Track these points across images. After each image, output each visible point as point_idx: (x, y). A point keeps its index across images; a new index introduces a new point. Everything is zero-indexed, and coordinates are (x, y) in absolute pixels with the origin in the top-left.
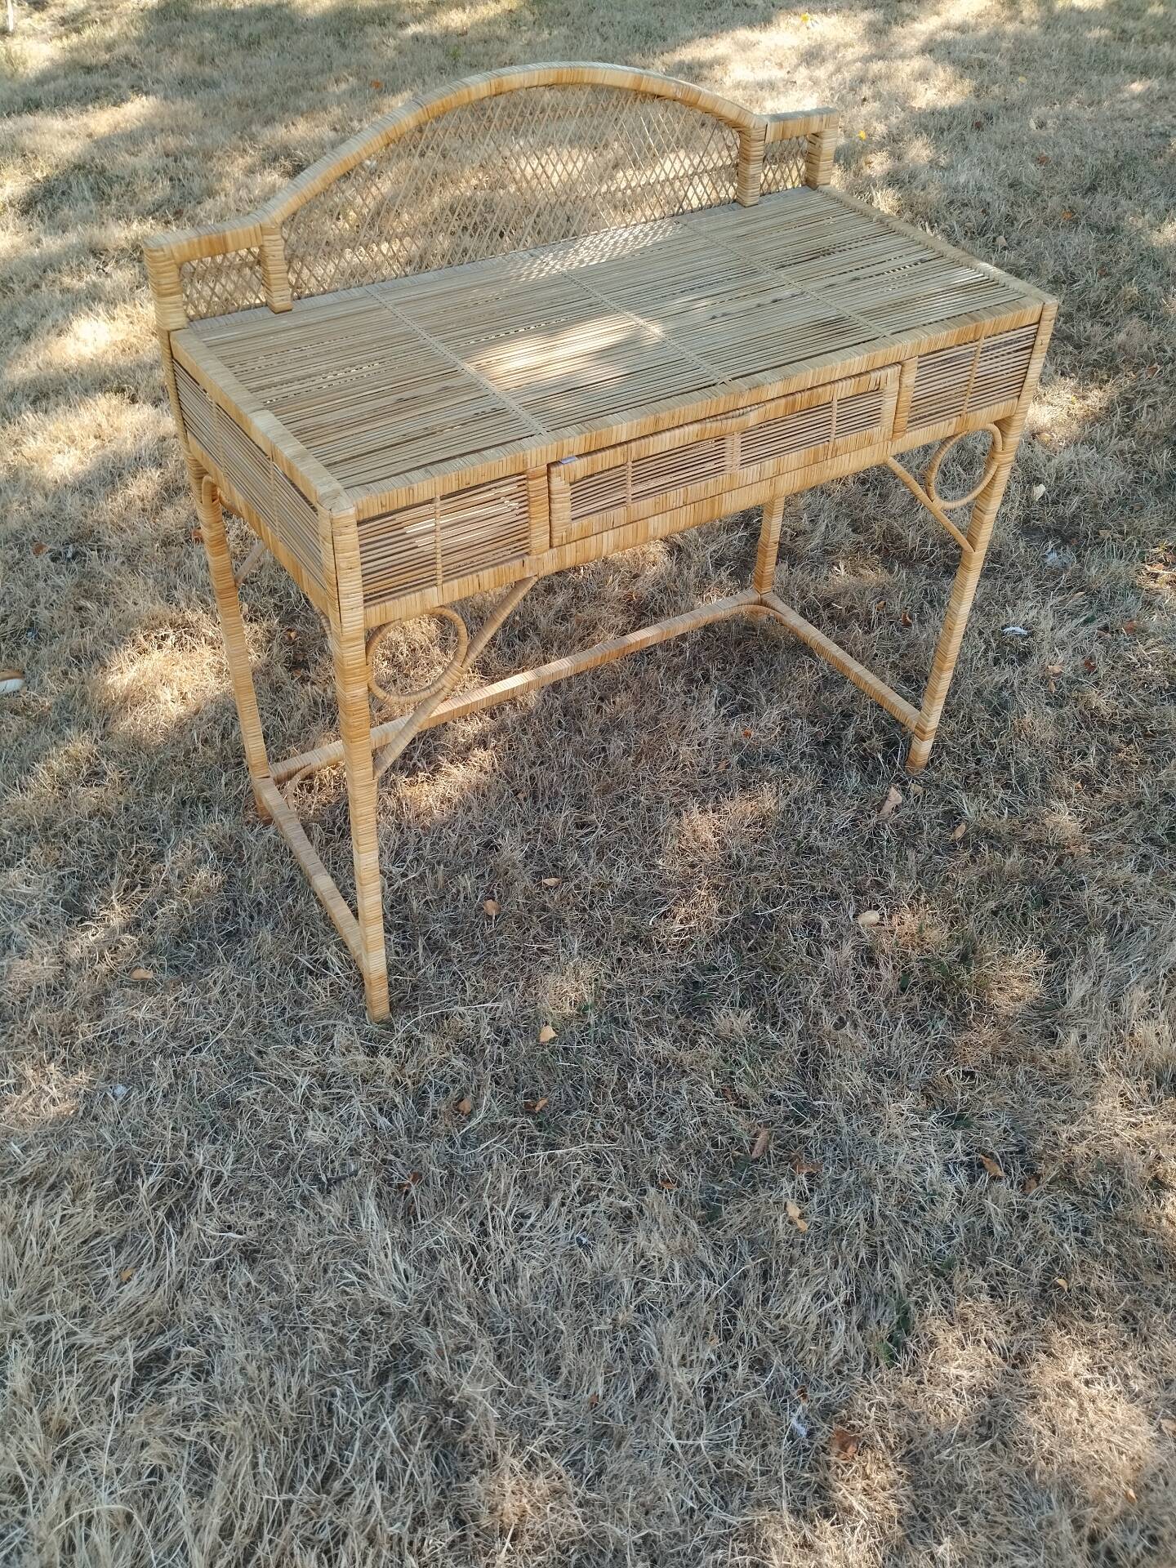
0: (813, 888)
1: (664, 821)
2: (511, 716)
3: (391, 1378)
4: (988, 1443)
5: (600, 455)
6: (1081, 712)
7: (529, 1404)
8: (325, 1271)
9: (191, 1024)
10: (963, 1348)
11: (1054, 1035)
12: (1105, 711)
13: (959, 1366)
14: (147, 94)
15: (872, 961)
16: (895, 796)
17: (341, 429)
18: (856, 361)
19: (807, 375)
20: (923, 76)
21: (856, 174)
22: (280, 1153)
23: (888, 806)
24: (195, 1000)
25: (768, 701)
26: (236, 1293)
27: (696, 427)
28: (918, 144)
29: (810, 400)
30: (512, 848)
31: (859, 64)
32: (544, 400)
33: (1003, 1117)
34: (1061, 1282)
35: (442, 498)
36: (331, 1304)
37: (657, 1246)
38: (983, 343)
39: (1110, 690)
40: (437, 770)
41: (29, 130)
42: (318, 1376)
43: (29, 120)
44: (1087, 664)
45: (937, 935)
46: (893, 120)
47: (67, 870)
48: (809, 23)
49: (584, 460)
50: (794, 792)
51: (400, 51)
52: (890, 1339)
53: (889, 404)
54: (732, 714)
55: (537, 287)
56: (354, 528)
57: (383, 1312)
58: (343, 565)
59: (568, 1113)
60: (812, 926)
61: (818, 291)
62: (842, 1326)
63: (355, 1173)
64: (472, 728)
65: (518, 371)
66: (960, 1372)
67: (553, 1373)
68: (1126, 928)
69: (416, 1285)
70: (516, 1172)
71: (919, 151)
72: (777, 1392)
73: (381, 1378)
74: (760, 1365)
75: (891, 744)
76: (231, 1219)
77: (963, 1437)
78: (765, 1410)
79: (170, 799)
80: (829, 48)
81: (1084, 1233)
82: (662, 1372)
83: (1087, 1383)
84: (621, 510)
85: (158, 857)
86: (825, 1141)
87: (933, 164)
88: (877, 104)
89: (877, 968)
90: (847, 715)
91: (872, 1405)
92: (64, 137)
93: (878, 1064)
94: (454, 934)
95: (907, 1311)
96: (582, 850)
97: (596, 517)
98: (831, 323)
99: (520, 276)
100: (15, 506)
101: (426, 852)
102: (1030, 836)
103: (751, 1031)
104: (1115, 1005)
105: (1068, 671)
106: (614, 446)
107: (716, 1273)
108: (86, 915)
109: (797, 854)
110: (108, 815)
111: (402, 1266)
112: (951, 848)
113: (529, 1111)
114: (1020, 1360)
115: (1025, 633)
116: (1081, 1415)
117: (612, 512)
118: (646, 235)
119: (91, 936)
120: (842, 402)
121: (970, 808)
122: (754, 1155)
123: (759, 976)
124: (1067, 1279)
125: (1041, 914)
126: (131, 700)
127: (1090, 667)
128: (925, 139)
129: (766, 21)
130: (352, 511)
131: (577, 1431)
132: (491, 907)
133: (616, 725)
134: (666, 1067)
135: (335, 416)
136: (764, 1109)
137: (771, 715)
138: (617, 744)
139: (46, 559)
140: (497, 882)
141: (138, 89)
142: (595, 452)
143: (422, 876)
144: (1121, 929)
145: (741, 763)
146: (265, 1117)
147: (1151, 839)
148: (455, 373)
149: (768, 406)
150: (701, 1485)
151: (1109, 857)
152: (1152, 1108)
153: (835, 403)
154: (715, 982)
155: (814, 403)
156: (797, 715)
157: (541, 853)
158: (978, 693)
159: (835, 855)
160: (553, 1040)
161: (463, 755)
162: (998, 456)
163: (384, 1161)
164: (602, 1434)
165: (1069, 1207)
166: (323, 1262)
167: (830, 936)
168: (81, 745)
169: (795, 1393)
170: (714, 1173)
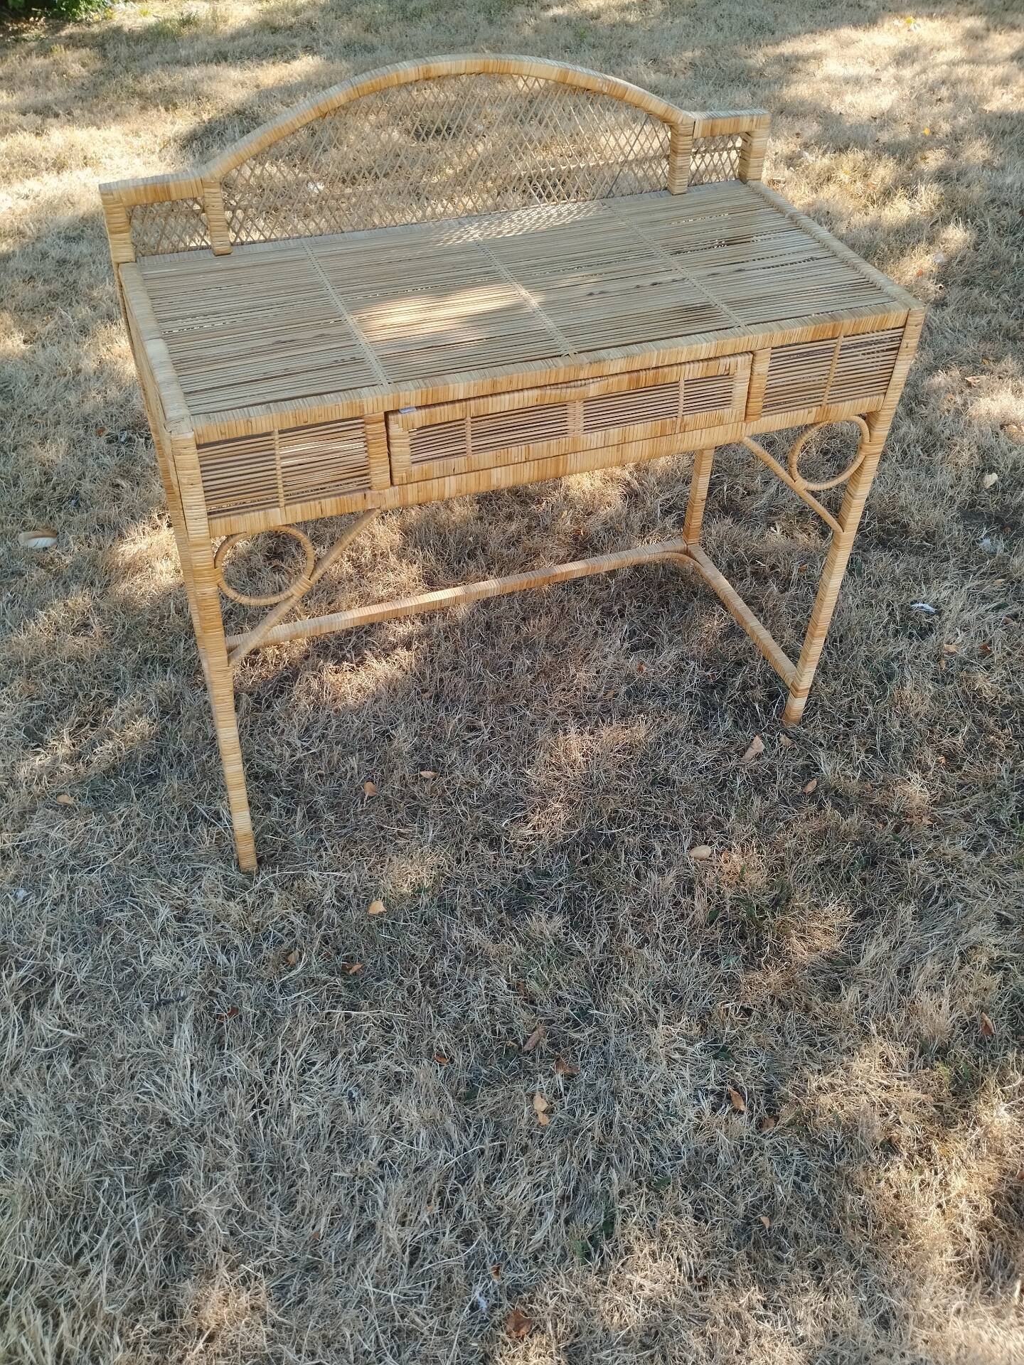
0: (656, 816)
1: (542, 735)
2: (439, 623)
3: (158, 1180)
4: (648, 1353)
5: (438, 409)
6: (964, 692)
7: (261, 1228)
8: (132, 1078)
9: (91, 848)
10: (655, 1261)
11: (838, 988)
12: (988, 694)
13: (645, 1277)
14: (315, 54)
15: (691, 891)
16: (758, 745)
17: (216, 362)
18: (704, 346)
19: (652, 355)
20: (1005, 82)
21: (910, 168)
22: (130, 969)
23: (750, 753)
24: (99, 829)
25: (670, 641)
26: (54, 1081)
27: (536, 392)
28: (978, 144)
29: (656, 379)
30: (403, 739)
31: (944, 67)
32: (401, 354)
33: (762, 1057)
34: (765, 1220)
35: (281, 432)
36: (125, 1107)
37: (411, 1112)
38: (841, 341)
39: (1000, 673)
40: (361, 662)
41: (210, 78)
42: (97, 1164)
43: (213, 69)
44: (984, 647)
45: (757, 878)
46: (961, 120)
47: (37, 703)
48: (912, 27)
49: (423, 411)
50: (667, 727)
51: (537, 30)
52: (591, 1239)
53: (740, 390)
54: (634, 649)
55: (449, 252)
56: (194, 449)
57: (166, 1122)
58: (184, 481)
59: (378, 980)
60: (647, 850)
61: (699, 279)
62: (550, 1217)
63: (184, 999)
64: (403, 630)
65: (393, 326)
66: (643, 1282)
67: (289, 1204)
68: (941, 901)
69: (203, 1105)
70: (314, 1024)
71: (977, 151)
72: (475, 1264)
73: (151, 1177)
74: (467, 1237)
75: (772, 696)
76: (71, 1019)
77: (626, 1341)
78: (458, 1278)
79: (135, 656)
80: (925, 50)
81: (803, 1179)
82: (379, 1225)
83: (759, 1318)
84: (462, 459)
85: (111, 703)
86: (593, 1047)
87: (987, 164)
88: (951, 105)
89: (693, 898)
90: (739, 664)
91: (555, 1295)
92: (235, 86)
93: (667, 986)
94: (332, 807)
95: (613, 1217)
96: (464, 751)
97: (436, 463)
98: (696, 309)
99: (438, 241)
100: (94, 393)
101: (330, 732)
102: (877, 800)
103: (562, 936)
104: (904, 971)
105: (962, 653)
106: (453, 402)
107: (457, 1146)
108: (41, 743)
109: (653, 784)
110: (82, 661)
111: (196, 1086)
112: (797, 800)
113: (343, 972)
114: (704, 1282)
115: (932, 610)
116: (742, 1346)
117: (453, 461)
118: (569, 214)
119: (40, 761)
120: (689, 383)
121: (828, 766)
122: (526, 1048)
123: (584, 888)
124: (771, 1218)
125: (865, 874)
126: (133, 568)
127: (985, 652)
128: (985, 140)
129: (872, 21)
130: (190, 435)
131: (294, 1260)
132: (369, 788)
133: (530, 645)
134: (472, 955)
135: (215, 351)
136: (549, 1008)
137: (669, 655)
138: (523, 661)
139: (103, 439)
140: (381, 768)
141: (309, 49)
142: (434, 405)
143: (321, 752)
144: (936, 902)
145: (628, 693)
146: (127, 937)
147: (994, 822)
148: (339, 323)
149: (611, 380)
150: (384, 1332)
151: (946, 833)
152: (907, 1075)
153: (682, 383)
154: (545, 886)
155: (660, 381)
156: (693, 658)
157: (428, 747)
158: (868, 660)
159: (686, 790)
160: (381, 914)
161: (387, 652)
162: (864, 447)
163: (211, 993)
164: (312, 1267)
165: (796, 1151)
166: (133, 1069)
167: (660, 862)
168: (81, 599)
169: (490, 1268)
170: (485, 1056)
